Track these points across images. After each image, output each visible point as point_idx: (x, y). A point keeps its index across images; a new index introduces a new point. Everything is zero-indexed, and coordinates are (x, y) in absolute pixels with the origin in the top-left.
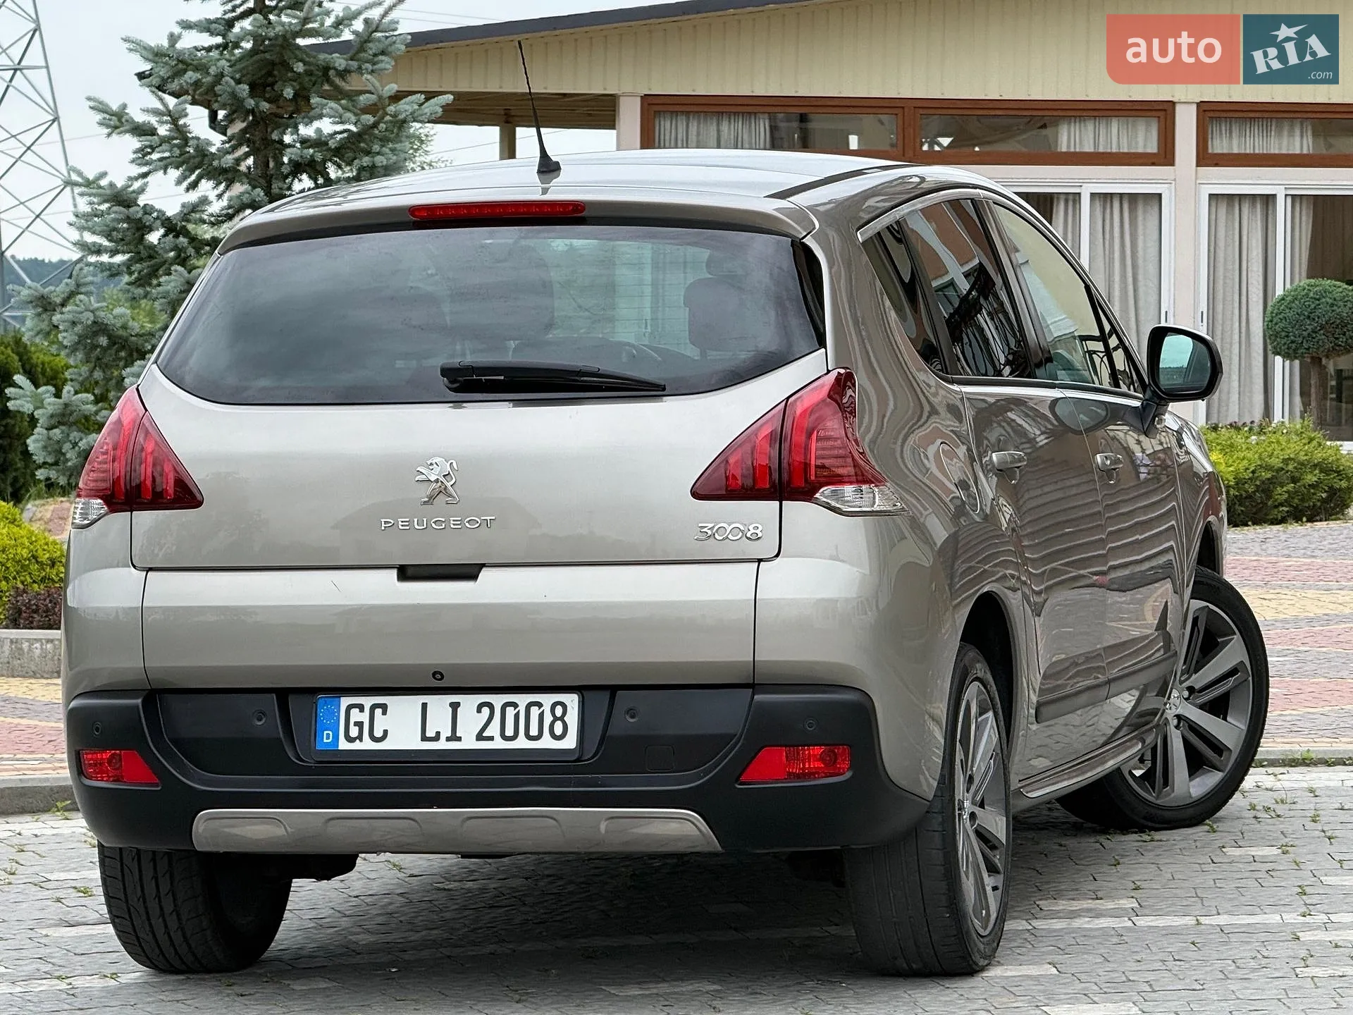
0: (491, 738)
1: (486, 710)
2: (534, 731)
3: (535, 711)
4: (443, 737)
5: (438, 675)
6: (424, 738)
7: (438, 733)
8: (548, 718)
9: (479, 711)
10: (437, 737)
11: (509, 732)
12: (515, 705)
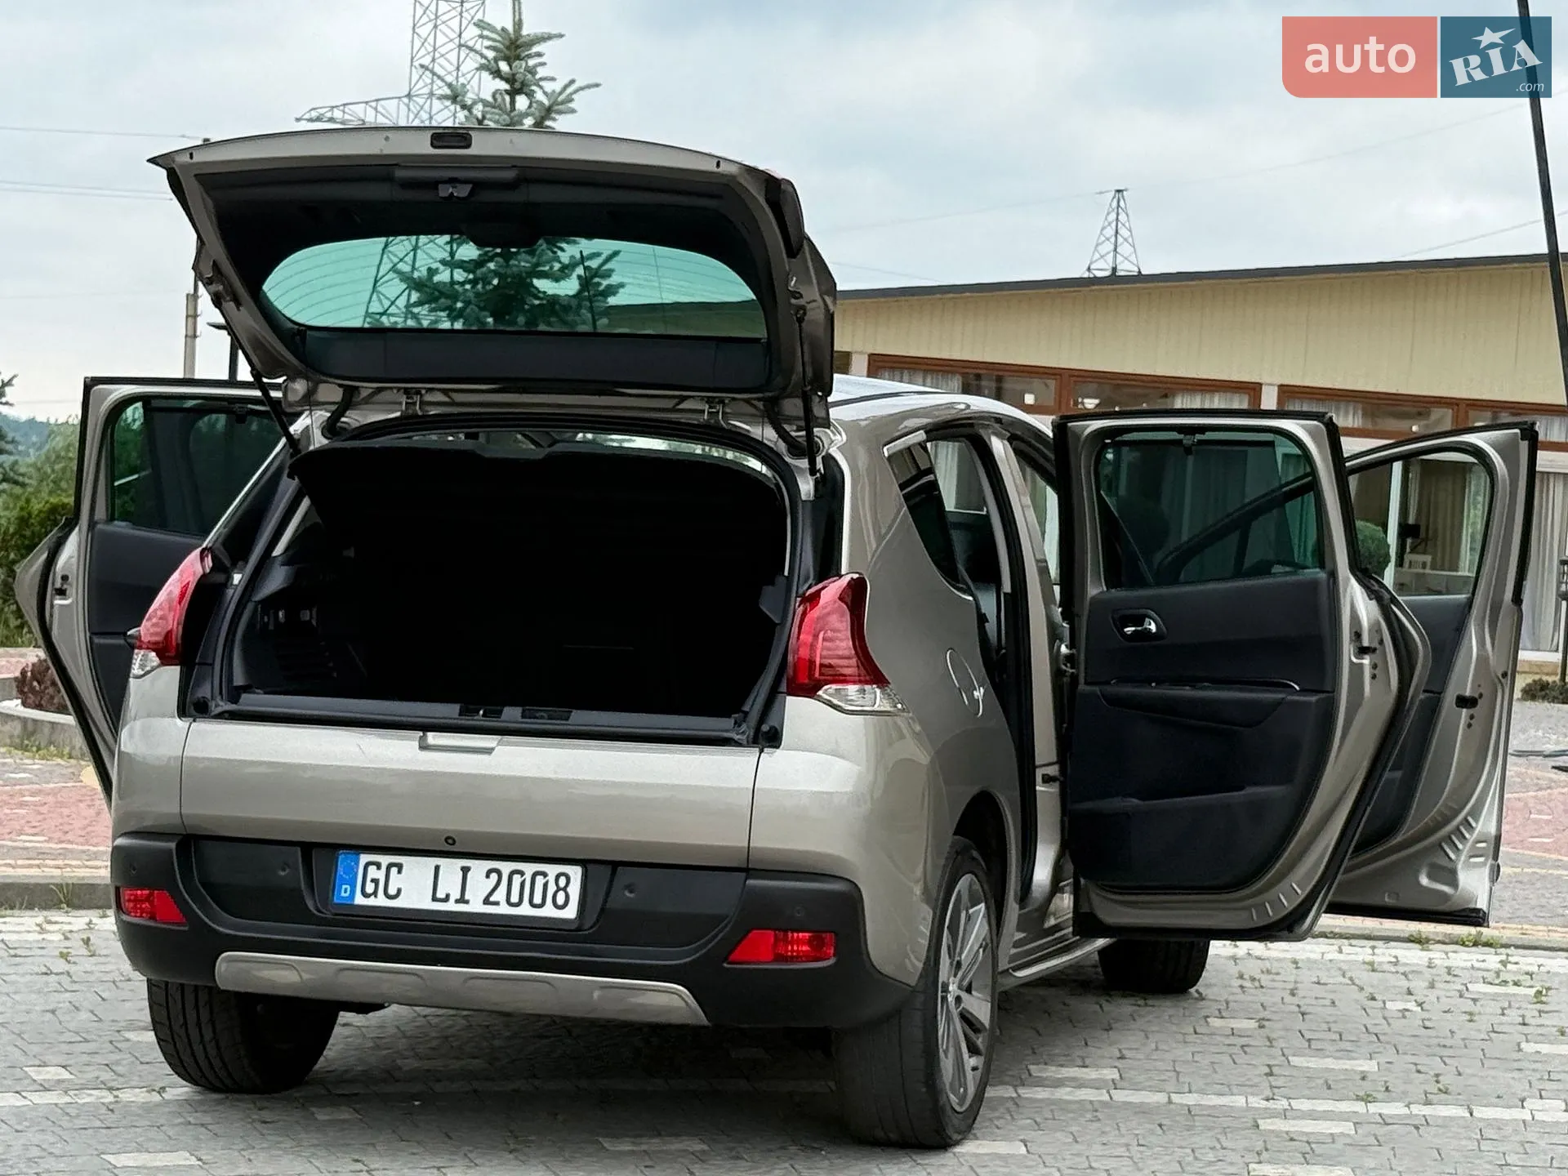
0: (497, 903)
1: (494, 876)
2: (537, 900)
3: (540, 880)
4: (452, 899)
5: (450, 840)
6: (434, 899)
7: (448, 896)
8: (552, 888)
9: (488, 876)
10: (447, 899)
11: (515, 899)
12: (522, 873)
